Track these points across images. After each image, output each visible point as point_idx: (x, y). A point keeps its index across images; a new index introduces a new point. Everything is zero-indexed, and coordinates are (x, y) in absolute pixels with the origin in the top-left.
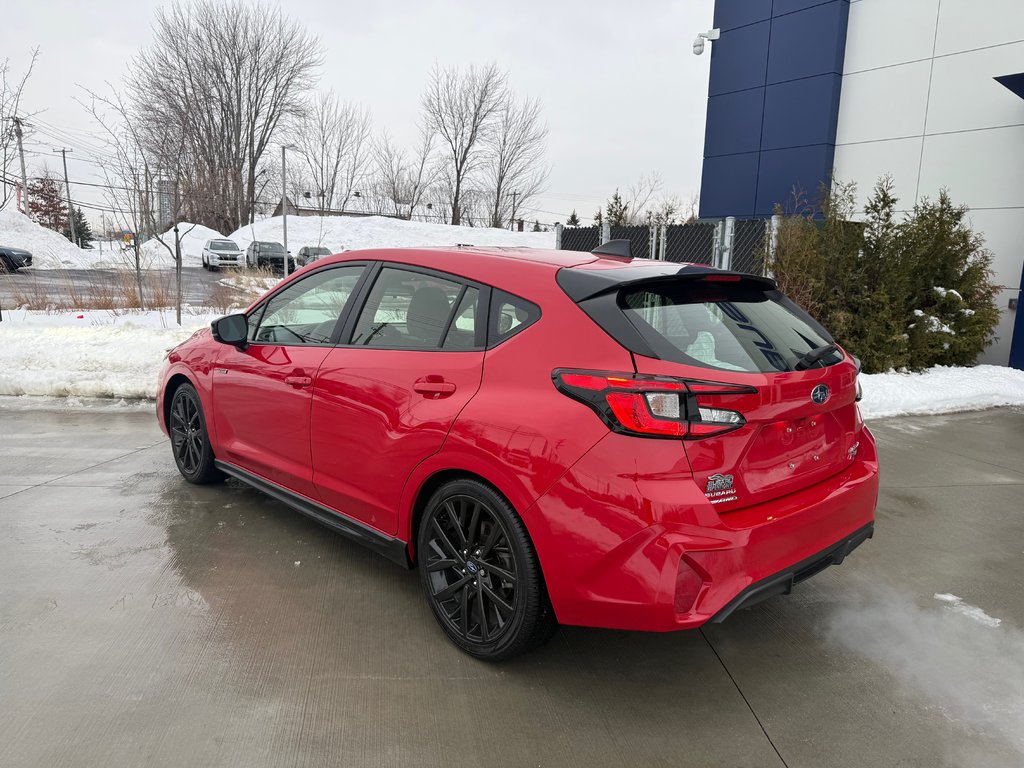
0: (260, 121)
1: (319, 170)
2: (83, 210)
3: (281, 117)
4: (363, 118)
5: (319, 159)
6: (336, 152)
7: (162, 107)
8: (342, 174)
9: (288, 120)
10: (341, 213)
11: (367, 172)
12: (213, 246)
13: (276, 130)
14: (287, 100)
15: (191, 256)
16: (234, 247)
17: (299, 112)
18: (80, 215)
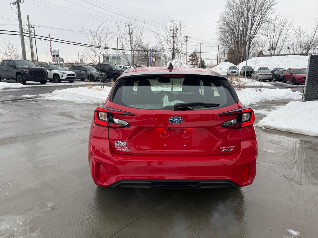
0: (254, 27)
1: (272, 41)
2: (204, 60)
3: (262, 25)
4: (291, 20)
5: (272, 37)
6: (279, 34)
7: (226, 27)
8: (280, 41)
9: (264, 25)
10: (278, 55)
11: (291, 39)
12: (230, 68)
13: (260, 29)
14: (265, 18)
15: (224, 72)
16: (236, 68)
17: (268, 22)
18: (203, 61)
